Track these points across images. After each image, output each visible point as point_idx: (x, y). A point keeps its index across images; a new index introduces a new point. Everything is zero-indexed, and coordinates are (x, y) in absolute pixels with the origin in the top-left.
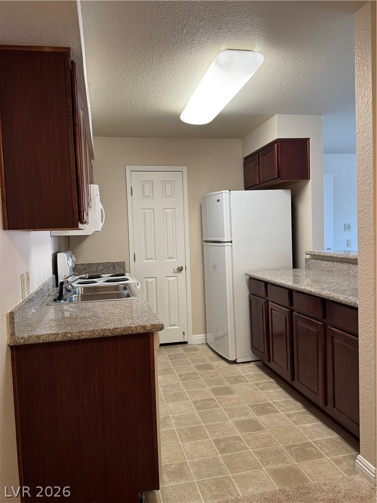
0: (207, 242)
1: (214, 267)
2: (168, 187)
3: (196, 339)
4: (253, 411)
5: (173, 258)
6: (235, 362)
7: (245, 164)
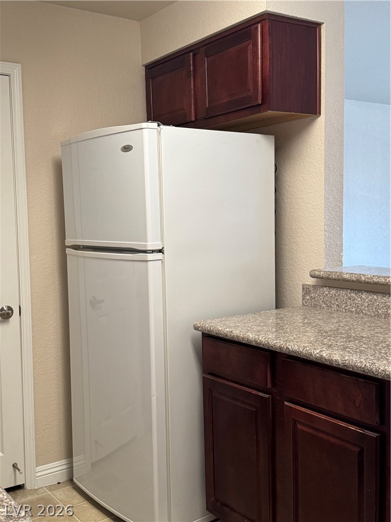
0: (76, 247)
3: (44, 475)
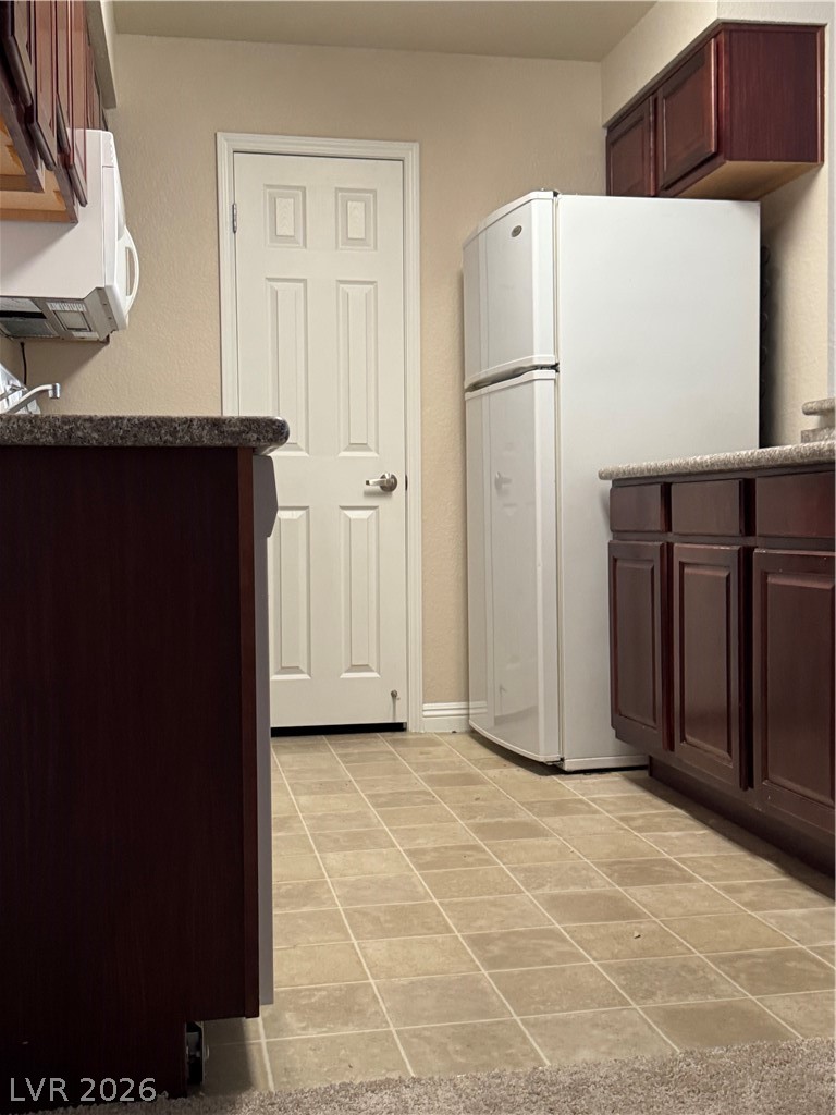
0: (477, 386)
1: (499, 483)
2: (356, 210)
3: (435, 716)
4: (610, 876)
5: (363, 446)
6: (555, 769)
7: (611, 144)
